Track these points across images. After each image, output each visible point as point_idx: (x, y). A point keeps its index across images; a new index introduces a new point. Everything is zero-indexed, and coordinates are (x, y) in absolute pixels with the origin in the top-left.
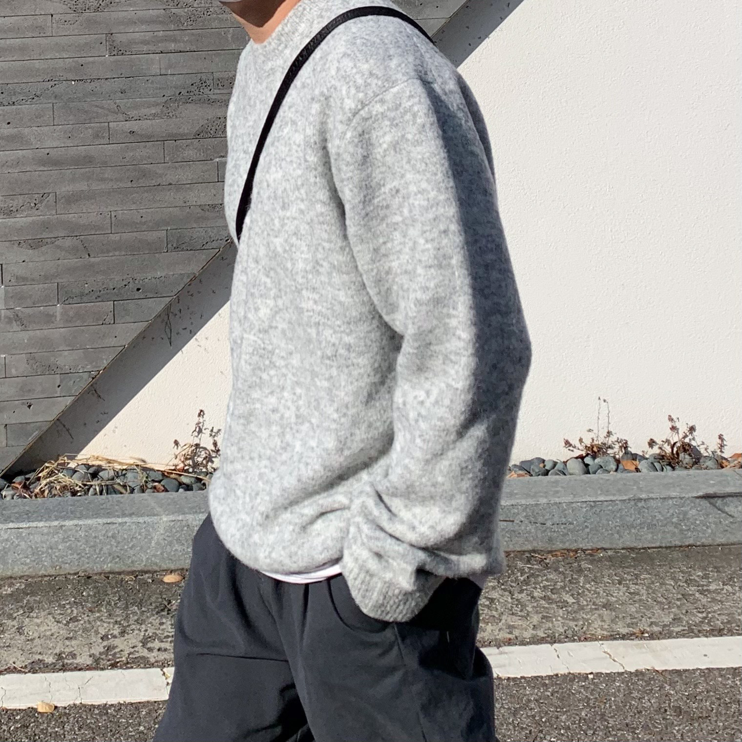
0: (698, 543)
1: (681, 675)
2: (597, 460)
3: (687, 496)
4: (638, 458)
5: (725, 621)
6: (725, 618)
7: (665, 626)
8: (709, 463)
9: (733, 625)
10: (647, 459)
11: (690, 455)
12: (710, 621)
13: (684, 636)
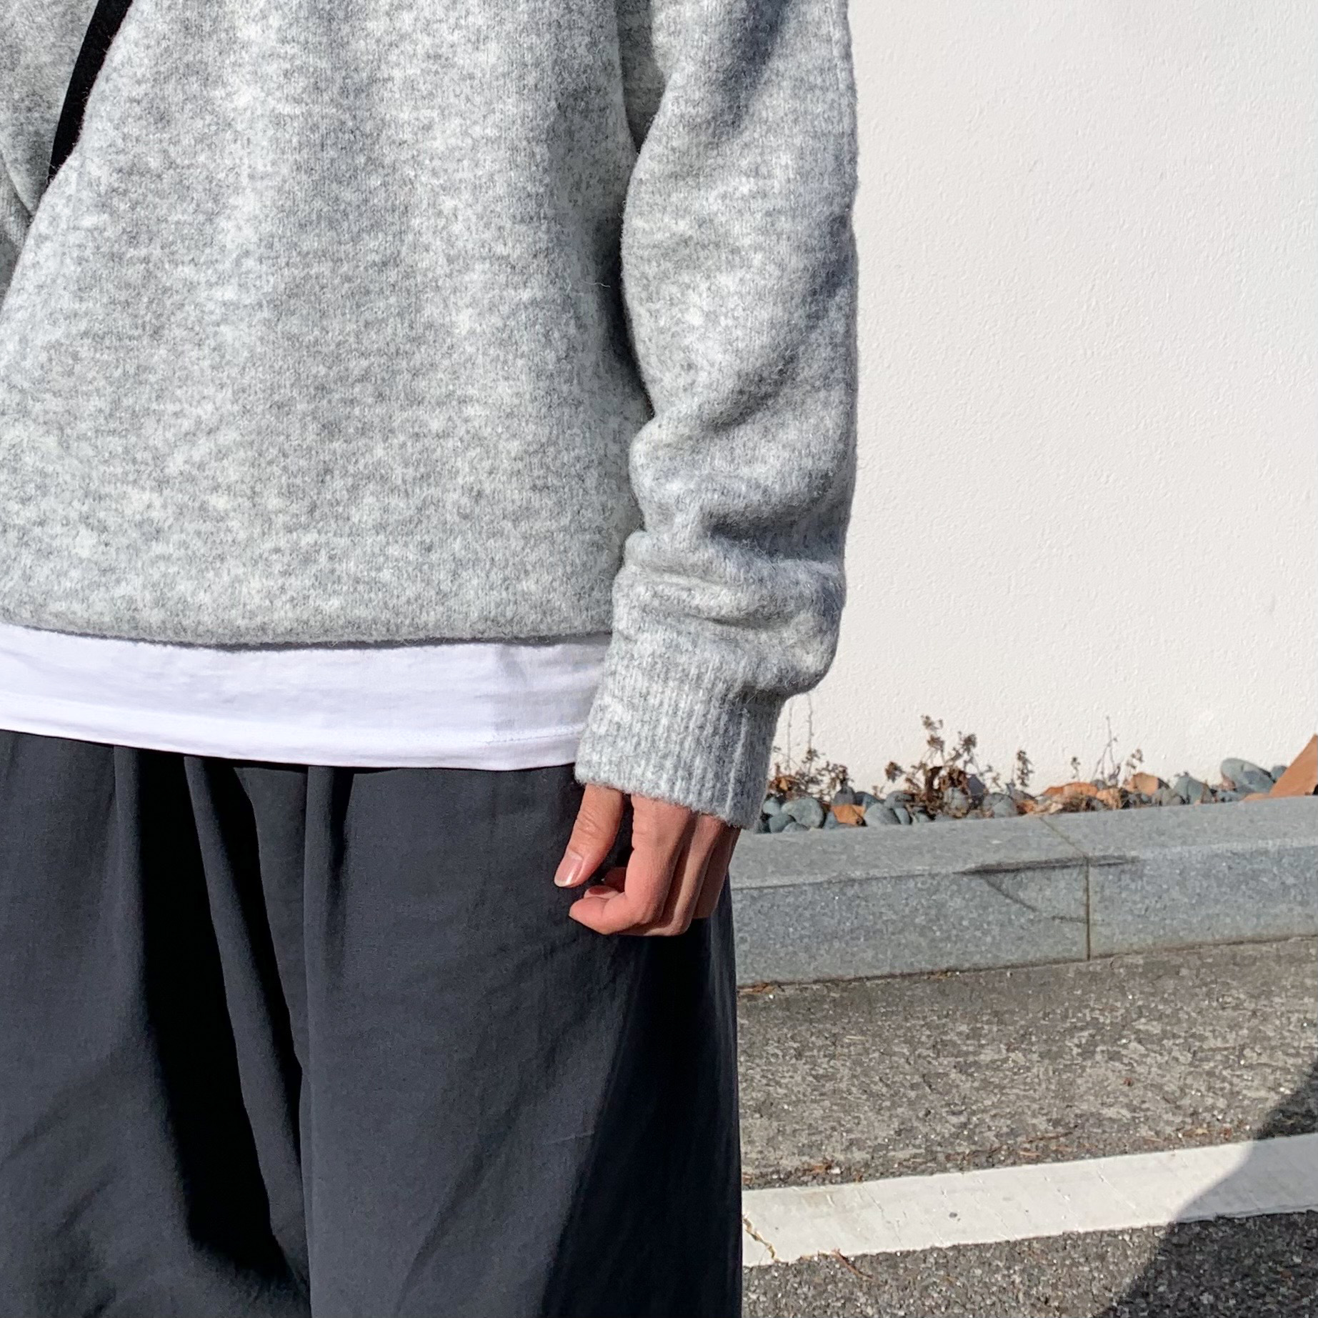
0: (967, 965)
1: (895, 1266)
2: (787, 807)
3: (944, 871)
4: (866, 799)
5: (1005, 1130)
6: (1004, 1125)
7: (876, 1148)
8: (999, 807)
9: (1019, 1139)
10: (882, 801)
11: (964, 791)
12: (972, 1132)
13: (915, 1170)
